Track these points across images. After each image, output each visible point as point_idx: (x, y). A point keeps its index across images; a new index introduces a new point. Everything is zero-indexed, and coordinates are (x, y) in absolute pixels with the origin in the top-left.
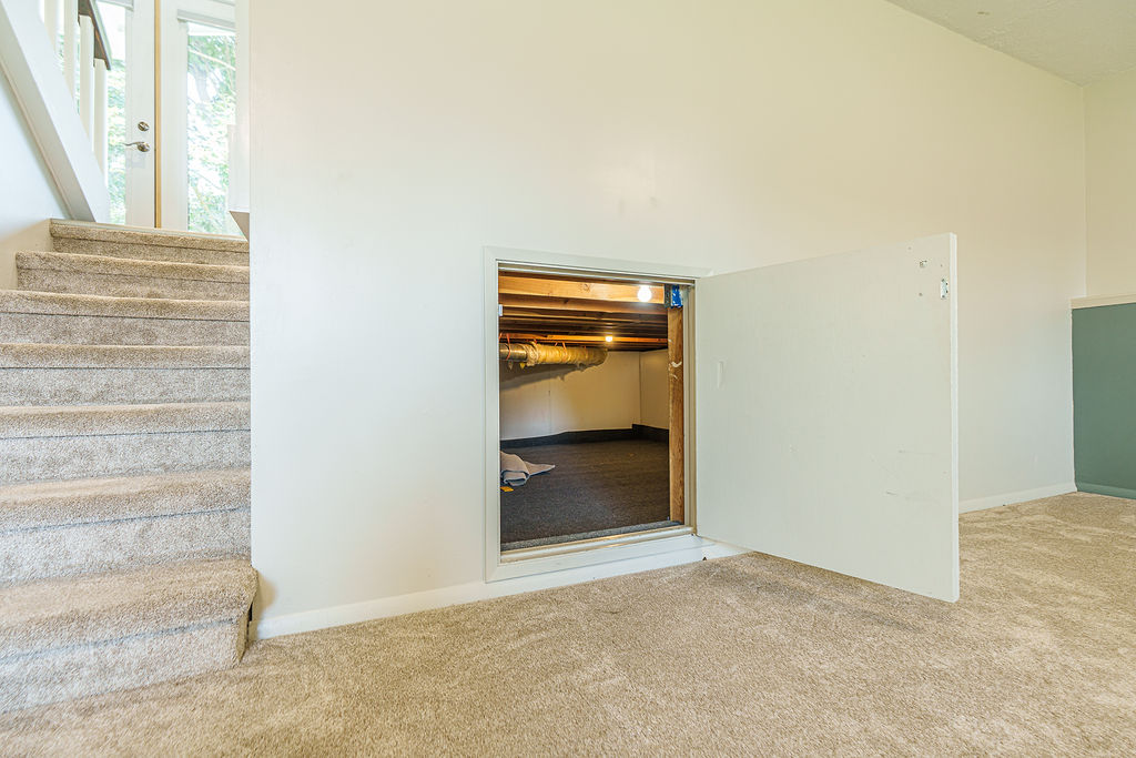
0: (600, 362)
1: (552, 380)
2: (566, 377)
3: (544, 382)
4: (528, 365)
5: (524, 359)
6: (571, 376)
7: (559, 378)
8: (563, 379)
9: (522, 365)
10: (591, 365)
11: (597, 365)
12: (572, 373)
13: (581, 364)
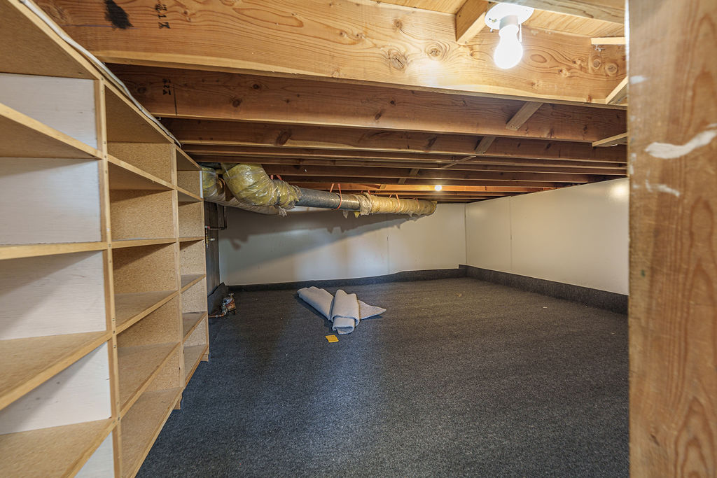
0: (431, 213)
1: (390, 229)
2: (402, 225)
3: (383, 230)
4: (362, 214)
5: (358, 208)
6: (407, 225)
7: (395, 227)
8: (399, 227)
9: (357, 215)
10: (423, 215)
11: (428, 215)
12: (407, 222)
13: (413, 215)
